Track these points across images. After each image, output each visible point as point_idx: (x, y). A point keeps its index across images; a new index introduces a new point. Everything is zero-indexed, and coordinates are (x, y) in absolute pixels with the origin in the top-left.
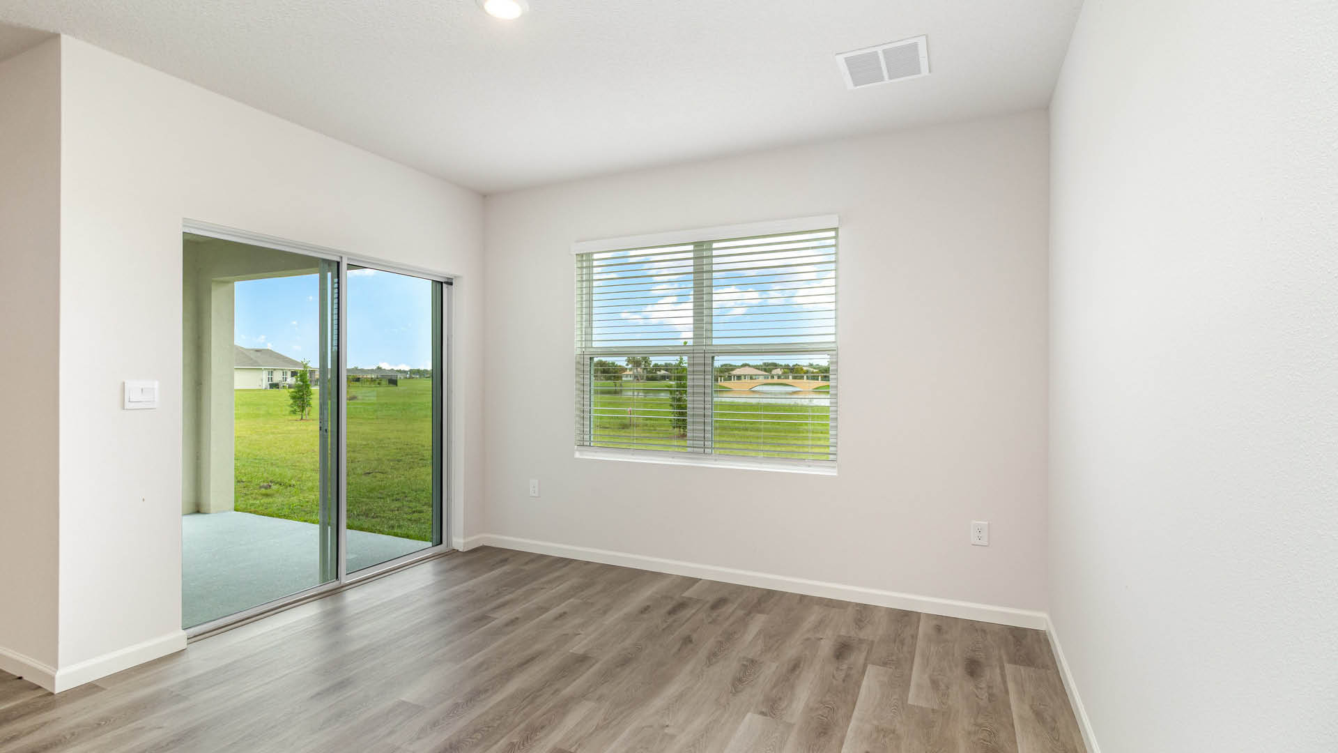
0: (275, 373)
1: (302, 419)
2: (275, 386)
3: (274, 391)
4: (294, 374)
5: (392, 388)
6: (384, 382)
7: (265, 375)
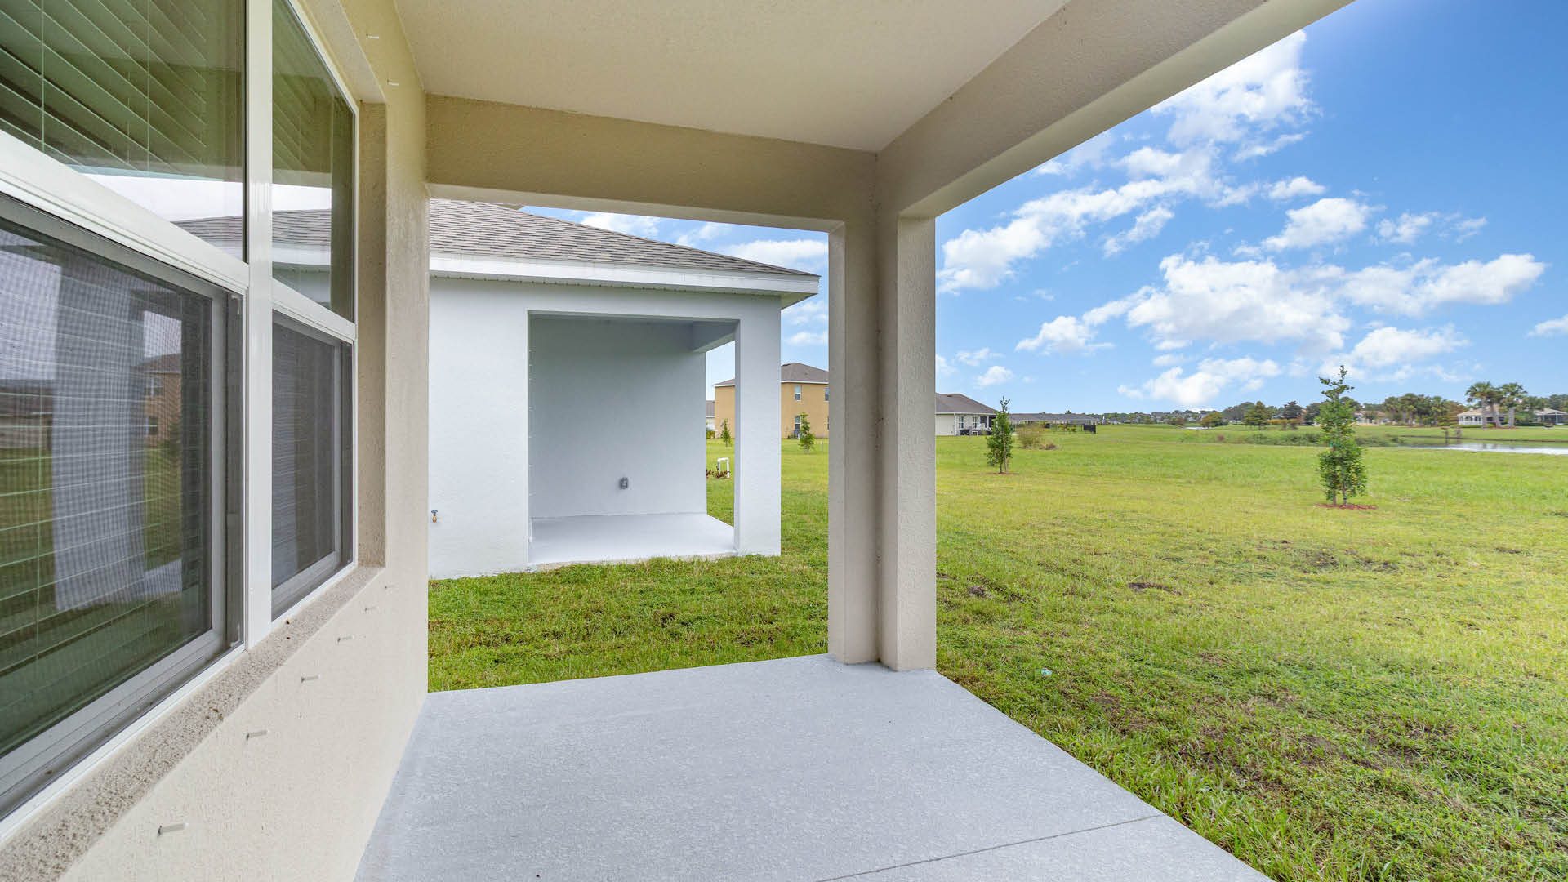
0: (966, 419)
1: (1001, 472)
2: (965, 432)
3: (966, 437)
4: (983, 420)
5: (1090, 435)
6: (1079, 429)
7: (956, 421)
